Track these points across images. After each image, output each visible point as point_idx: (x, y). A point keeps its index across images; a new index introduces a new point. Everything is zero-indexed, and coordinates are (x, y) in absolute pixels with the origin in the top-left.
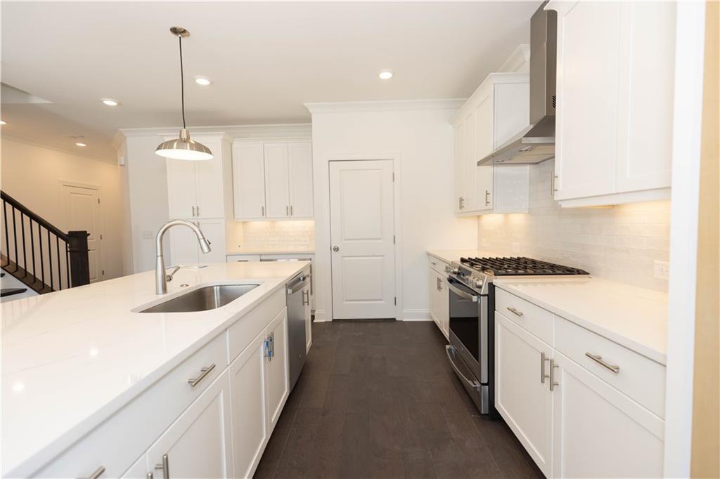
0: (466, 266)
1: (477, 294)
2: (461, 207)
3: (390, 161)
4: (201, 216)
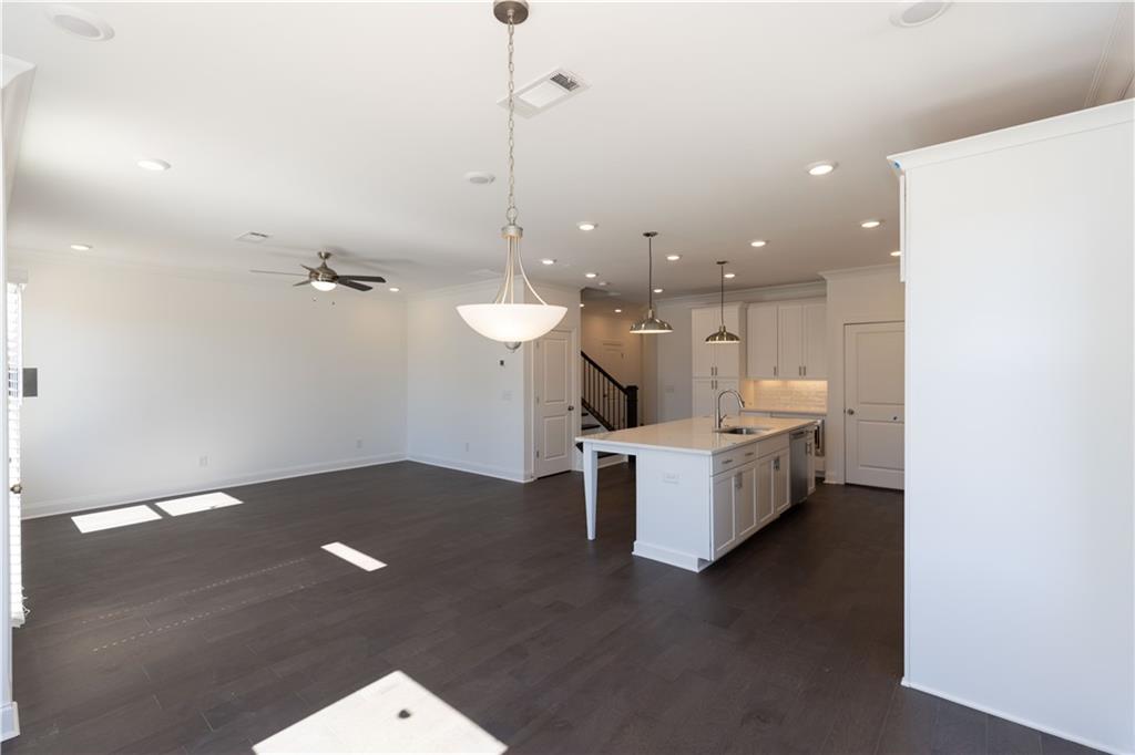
4: (718, 375)
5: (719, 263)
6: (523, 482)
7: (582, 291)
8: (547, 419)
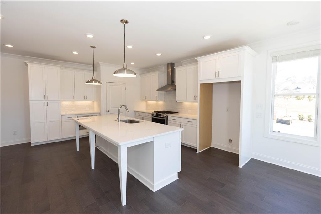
0: (157, 113)
2: (145, 99)
3: (125, 84)
4: (48, 100)
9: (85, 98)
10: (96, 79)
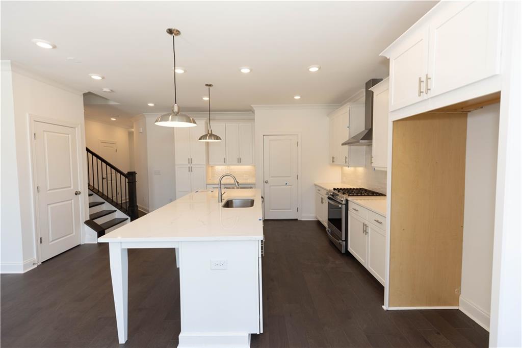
0: (336, 192)
1: (341, 204)
2: (333, 162)
3: (296, 136)
4: (193, 164)
5: (207, 85)
6: (22, 272)
7: (85, 95)
8: (50, 206)
9: (239, 161)
10: (213, 133)
